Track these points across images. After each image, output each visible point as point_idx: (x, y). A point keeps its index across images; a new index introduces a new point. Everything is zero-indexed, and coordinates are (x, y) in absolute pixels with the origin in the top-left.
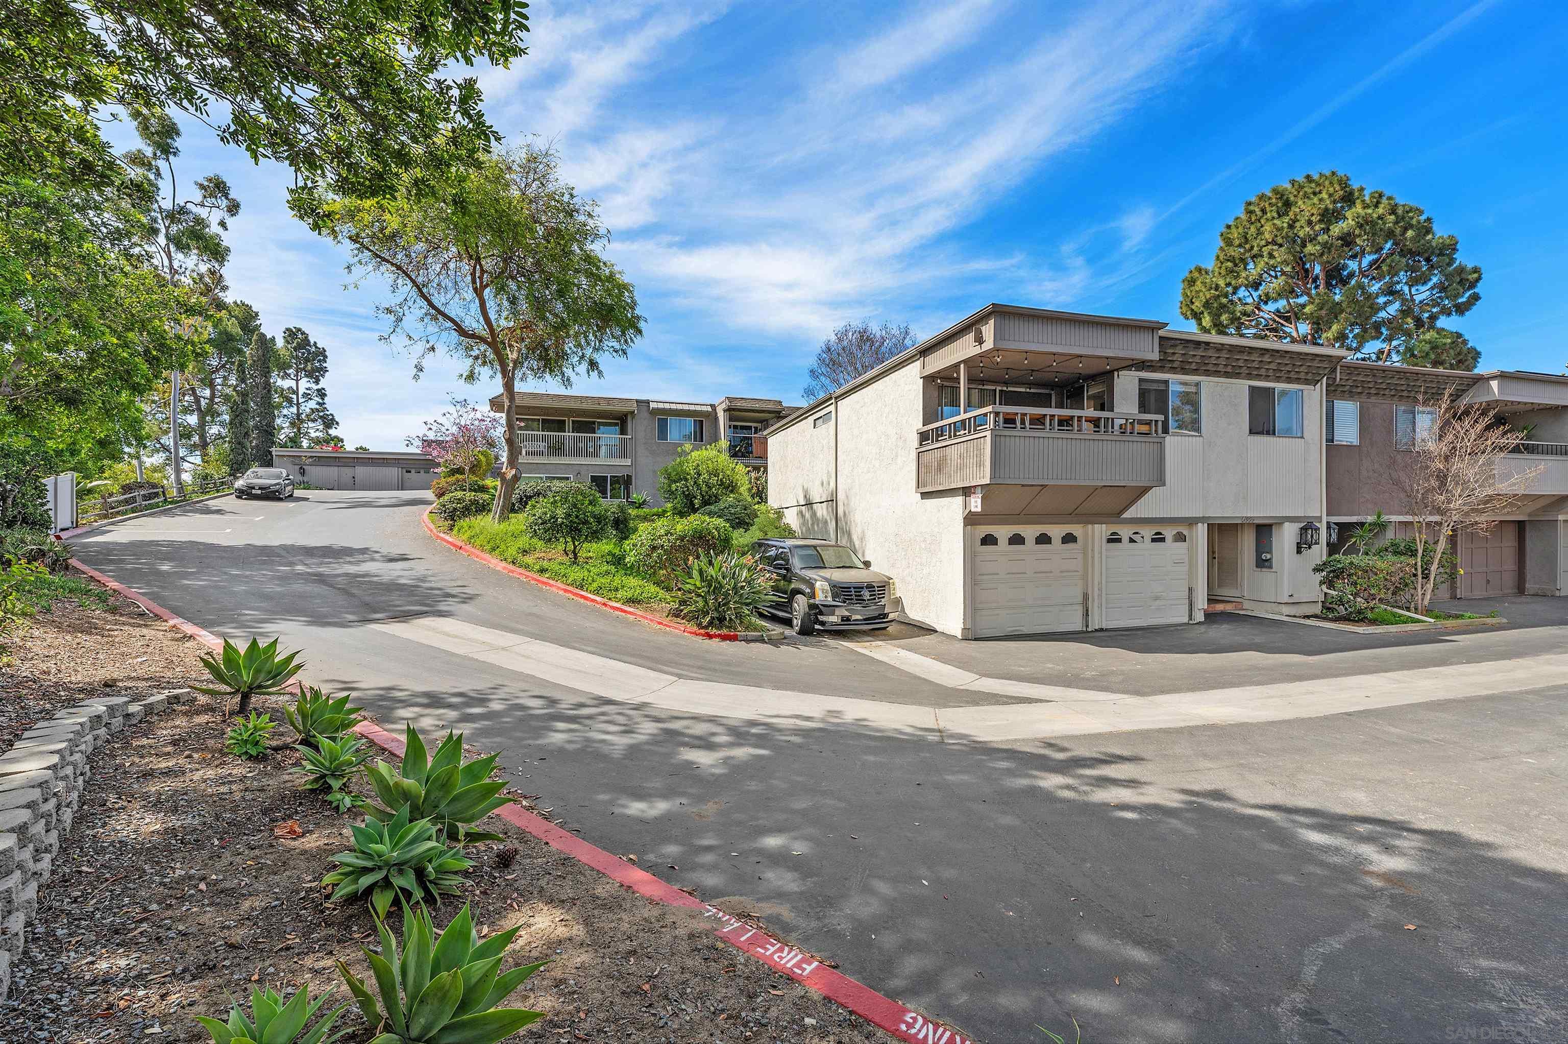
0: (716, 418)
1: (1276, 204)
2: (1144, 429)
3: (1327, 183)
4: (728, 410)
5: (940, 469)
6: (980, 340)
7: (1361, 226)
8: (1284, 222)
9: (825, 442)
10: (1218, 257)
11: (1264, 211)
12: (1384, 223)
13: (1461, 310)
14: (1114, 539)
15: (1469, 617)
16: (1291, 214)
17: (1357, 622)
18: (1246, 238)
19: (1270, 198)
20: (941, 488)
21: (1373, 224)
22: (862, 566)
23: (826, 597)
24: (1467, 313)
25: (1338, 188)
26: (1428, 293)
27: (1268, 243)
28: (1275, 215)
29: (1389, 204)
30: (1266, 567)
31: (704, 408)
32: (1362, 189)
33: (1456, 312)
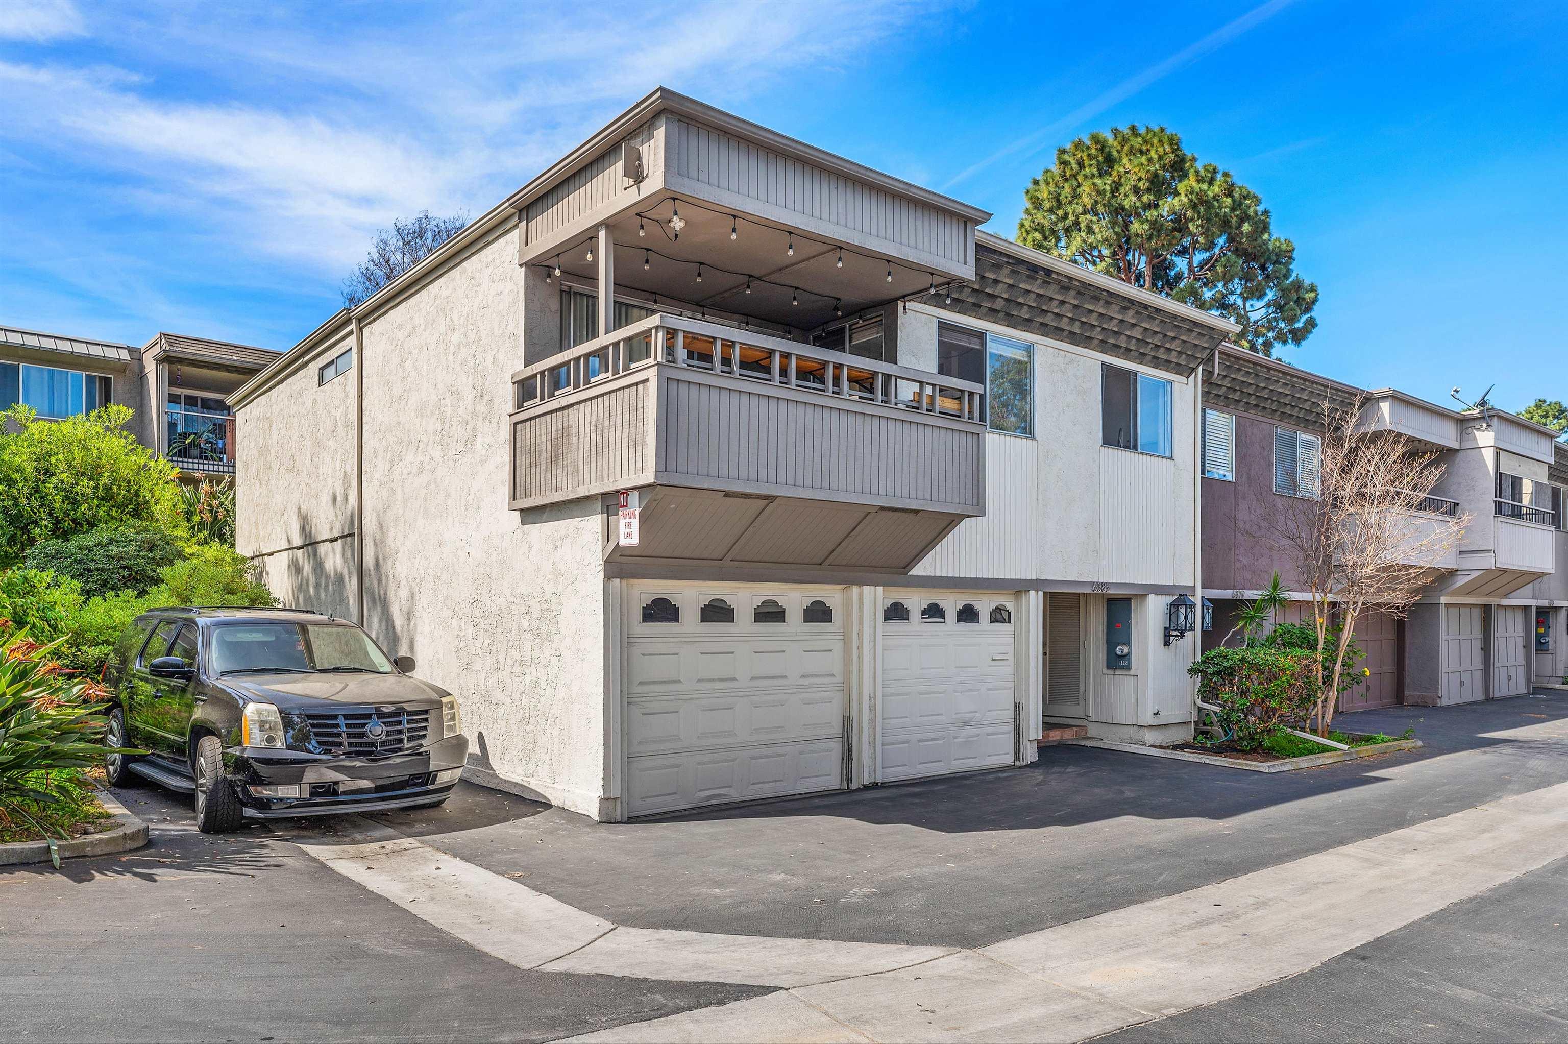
0: (142, 377)
1: (1096, 157)
2: (950, 405)
3: (1155, 141)
4: (166, 359)
5: (556, 457)
6: (637, 174)
7: (1194, 206)
8: (1106, 184)
9: (338, 414)
10: (1022, 225)
11: (1081, 165)
12: (1220, 207)
13: (1298, 336)
14: (896, 612)
15: (1383, 741)
16: (1114, 173)
17: (1249, 753)
18: (1058, 201)
19: (1088, 148)
20: (557, 497)
21: (1208, 204)
22: (387, 667)
23: (270, 739)
24: (1303, 343)
25: (1168, 149)
26: (1263, 311)
27: (1085, 213)
28: (1095, 171)
29: (1226, 182)
30: (1122, 668)
31: (111, 353)
32: (1194, 159)
33: (1293, 339)
